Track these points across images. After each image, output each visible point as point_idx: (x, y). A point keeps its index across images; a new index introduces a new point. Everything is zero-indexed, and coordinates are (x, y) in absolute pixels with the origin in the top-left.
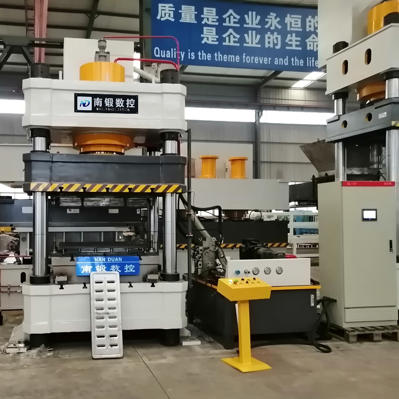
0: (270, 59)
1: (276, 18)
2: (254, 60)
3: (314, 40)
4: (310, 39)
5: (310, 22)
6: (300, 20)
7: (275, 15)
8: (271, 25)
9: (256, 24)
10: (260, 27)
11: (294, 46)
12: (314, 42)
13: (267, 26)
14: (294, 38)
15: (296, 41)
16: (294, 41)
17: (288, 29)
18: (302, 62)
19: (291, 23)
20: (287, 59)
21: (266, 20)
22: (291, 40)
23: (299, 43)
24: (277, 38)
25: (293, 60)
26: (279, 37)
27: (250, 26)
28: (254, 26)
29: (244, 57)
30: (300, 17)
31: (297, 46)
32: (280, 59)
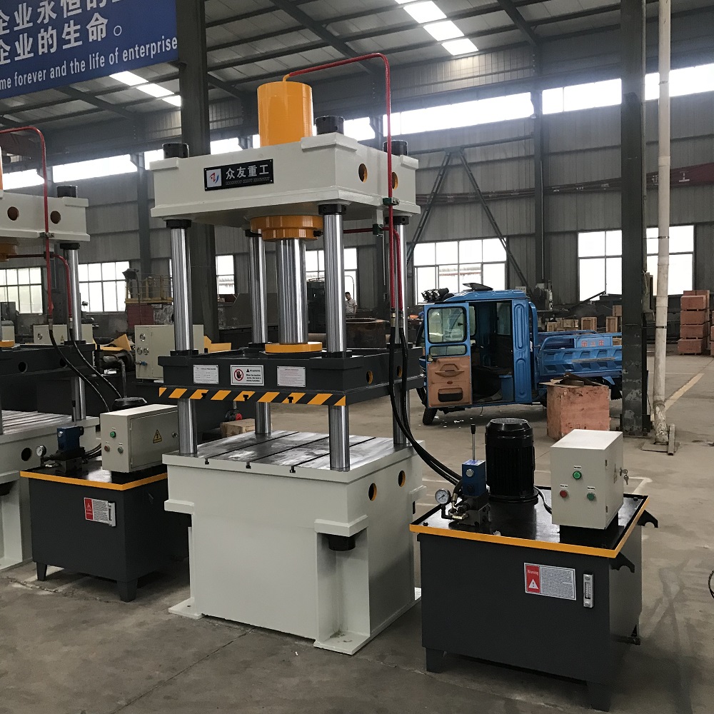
0: (45, 71)
1: (49, 3)
2: (27, 78)
3: (97, 23)
4: (93, 23)
8: (44, 18)
9: (28, 22)
10: (31, 24)
11: (73, 40)
12: (97, 26)
13: (39, 22)
14: (73, 28)
15: (76, 32)
16: (72, 33)
17: (65, 16)
18: (83, 64)
19: (67, 4)
20: (64, 66)
21: (39, 10)
22: (69, 33)
23: (78, 35)
24: (52, 36)
25: (72, 65)
26: (54, 32)
27: (21, 27)
28: (26, 25)
29: (16, 77)
31: (76, 40)
32: (57, 68)
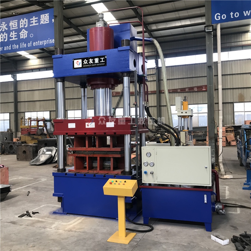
0: (2, 48)
1: (5, 25)
3: (24, 32)
4: (22, 32)
5: (22, 22)
6: (16, 23)
7: (4, 23)
8: (3, 29)
14: (14, 33)
15: (15, 35)
17: (11, 29)
18: (18, 46)
19: (12, 25)
20: (10, 46)
21: (1, 27)
22: (12, 35)
24: (5, 36)
25: (13, 46)
26: (7, 34)
30: (17, 21)
31: (15, 38)
32: (7, 47)
